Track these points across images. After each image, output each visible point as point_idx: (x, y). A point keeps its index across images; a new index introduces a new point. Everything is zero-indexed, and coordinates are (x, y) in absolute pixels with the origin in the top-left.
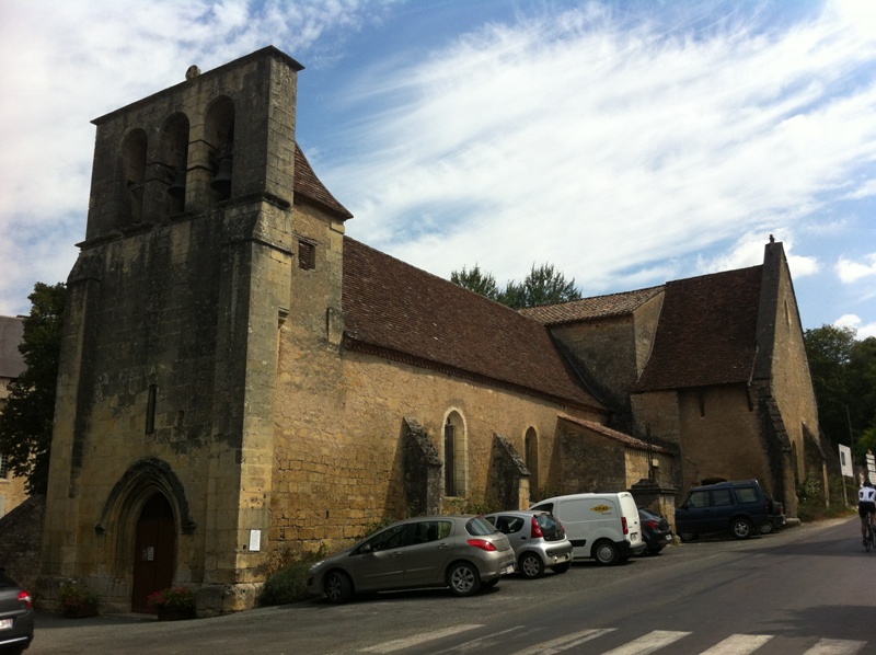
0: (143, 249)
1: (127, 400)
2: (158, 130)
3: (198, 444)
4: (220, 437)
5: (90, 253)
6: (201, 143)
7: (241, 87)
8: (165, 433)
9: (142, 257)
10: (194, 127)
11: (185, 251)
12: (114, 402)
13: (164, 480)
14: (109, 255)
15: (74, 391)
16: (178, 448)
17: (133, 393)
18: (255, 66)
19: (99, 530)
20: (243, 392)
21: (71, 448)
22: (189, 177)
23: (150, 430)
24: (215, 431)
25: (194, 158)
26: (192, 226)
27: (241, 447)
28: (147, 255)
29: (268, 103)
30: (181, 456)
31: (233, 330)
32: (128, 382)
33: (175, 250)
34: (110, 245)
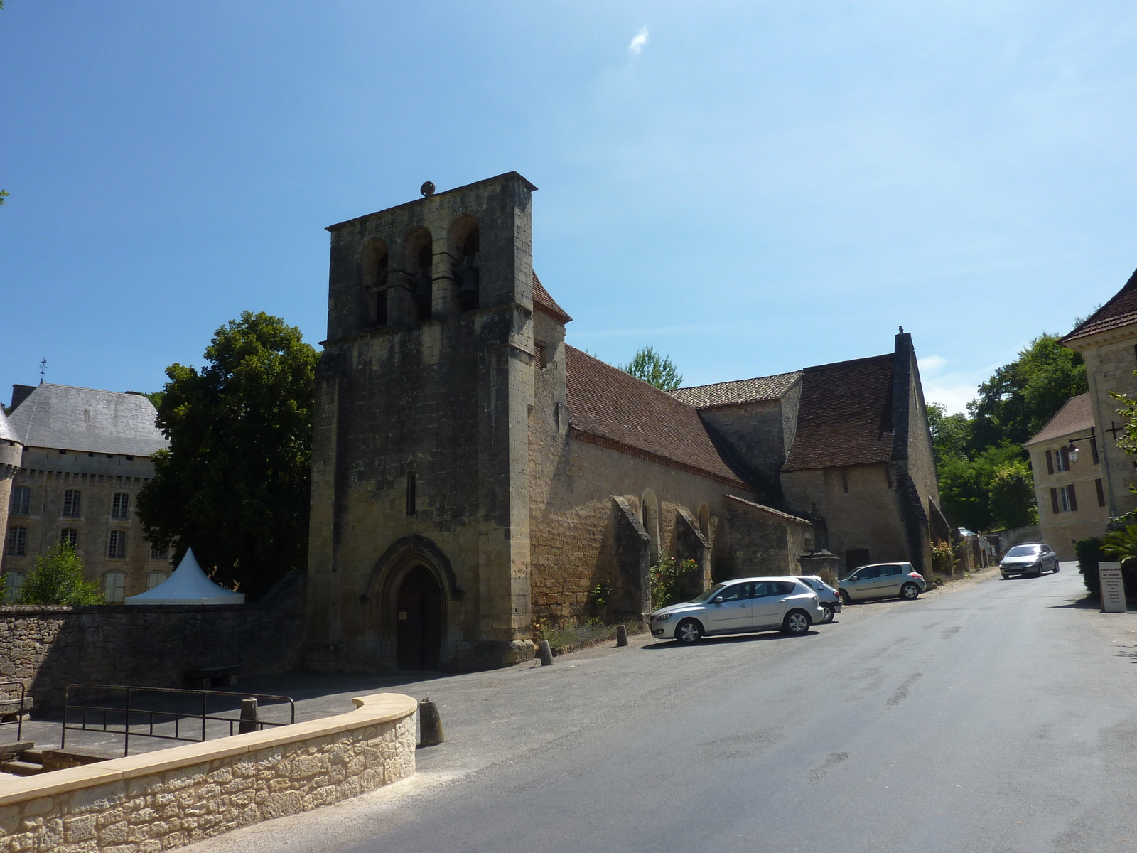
0: (392, 348)
1: (384, 485)
2: (399, 240)
3: (463, 524)
4: (488, 518)
5: (335, 351)
6: (445, 256)
7: (485, 206)
8: (427, 515)
9: (391, 356)
10: (437, 240)
11: (437, 352)
12: (371, 486)
13: (429, 555)
14: (355, 354)
15: (331, 477)
16: (441, 526)
17: (391, 479)
18: (498, 188)
19: (363, 599)
20: (507, 479)
21: (332, 527)
22: (435, 286)
23: (411, 510)
24: (482, 512)
25: (439, 270)
26: (442, 330)
27: (508, 525)
28: (397, 355)
29: (513, 223)
30: (446, 534)
31: (493, 424)
32: (385, 469)
33: (425, 350)
34: (356, 345)
